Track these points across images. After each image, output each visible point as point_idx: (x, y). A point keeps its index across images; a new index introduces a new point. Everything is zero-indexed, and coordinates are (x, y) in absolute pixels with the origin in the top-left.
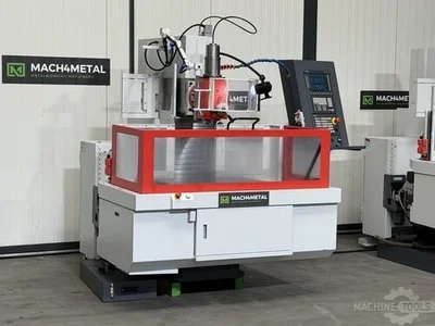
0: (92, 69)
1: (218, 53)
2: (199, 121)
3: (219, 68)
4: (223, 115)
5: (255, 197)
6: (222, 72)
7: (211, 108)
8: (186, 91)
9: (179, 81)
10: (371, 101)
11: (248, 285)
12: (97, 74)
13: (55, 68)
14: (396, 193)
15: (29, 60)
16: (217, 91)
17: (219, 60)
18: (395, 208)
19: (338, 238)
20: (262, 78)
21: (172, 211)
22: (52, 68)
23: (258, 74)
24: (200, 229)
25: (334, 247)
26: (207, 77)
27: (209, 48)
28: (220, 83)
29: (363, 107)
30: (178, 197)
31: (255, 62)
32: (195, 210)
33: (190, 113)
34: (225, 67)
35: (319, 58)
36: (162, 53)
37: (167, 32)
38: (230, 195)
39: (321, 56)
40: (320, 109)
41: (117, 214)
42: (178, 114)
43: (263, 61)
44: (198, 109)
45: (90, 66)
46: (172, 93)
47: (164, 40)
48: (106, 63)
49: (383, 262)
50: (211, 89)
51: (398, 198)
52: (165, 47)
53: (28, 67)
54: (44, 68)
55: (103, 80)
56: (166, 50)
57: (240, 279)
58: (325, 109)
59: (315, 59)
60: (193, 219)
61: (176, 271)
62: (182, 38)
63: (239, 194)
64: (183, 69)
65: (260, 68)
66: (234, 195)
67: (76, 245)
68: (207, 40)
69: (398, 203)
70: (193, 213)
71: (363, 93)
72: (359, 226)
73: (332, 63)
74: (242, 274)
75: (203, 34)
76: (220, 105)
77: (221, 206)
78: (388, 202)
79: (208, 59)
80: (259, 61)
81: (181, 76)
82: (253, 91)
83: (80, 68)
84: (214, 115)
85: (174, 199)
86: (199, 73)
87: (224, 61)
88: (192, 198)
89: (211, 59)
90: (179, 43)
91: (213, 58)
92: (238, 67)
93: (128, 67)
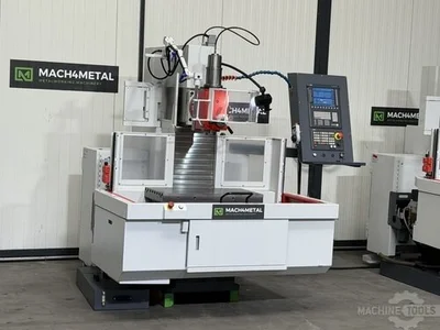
0: (101, 76)
1: (220, 64)
2: (198, 131)
3: (221, 78)
4: (223, 126)
5: (250, 210)
6: (223, 83)
7: (210, 118)
8: (187, 101)
9: (181, 90)
10: (382, 117)
11: (243, 298)
12: (105, 81)
13: (63, 74)
14: (401, 211)
15: (37, 65)
16: (217, 101)
17: (220, 70)
18: (399, 226)
19: (334, 254)
20: (263, 90)
21: (164, 221)
22: (61, 73)
23: (258, 86)
24: (192, 240)
25: (330, 264)
26: (207, 87)
27: (211, 58)
28: (221, 93)
29: (374, 123)
30: (170, 207)
31: (257, 73)
32: (188, 220)
33: (190, 123)
34: (227, 78)
35: (331, 72)
36: (165, 62)
37: (170, 41)
38: (225, 207)
39: (332, 70)
40: (320, 123)
41: (110, 222)
42: (179, 123)
43: (265, 73)
44: (197, 119)
45: (98, 73)
46: (174, 102)
47: (167, 49)
48: (114, 70)
49: (385, 280)
50: (211, 100)
51: (402, 216)
52: (168, 56)
53: (36, 72)
54: (53, 73)
55: (111, 87)
56: (168, 59)
57: (236, 292)
58: (327, 124)
59: (326, 73)
60: (185, 230)
61: (168, 282)
62: (185, 47)
63: (234, 207)
64: (183, 78)
65: (261, 79)
66: (228, 207)
67: (75, 251)
68: (210, 50)
69: (402, 220)
70: (186, 224)
71: (374, 109)
72: (364, 243)
73: (345, 78)
74: (237, 287)
75: (207, 44)
76: (220, 116)
77: (215, 217)
78: (393, 219)
79: (209, 70)
80: (261, 73)
81: (183, 85)
82: (253, 103)
83: (89, 75)
84: (213, 126)
85: (166, 208)
86: (198, 83)
87: (226, 72)
88: (185, 209)
89: (213, 69)
90: (180, 52)
91: (215, 68)
92: (239, 78)
93: (137, 75)
